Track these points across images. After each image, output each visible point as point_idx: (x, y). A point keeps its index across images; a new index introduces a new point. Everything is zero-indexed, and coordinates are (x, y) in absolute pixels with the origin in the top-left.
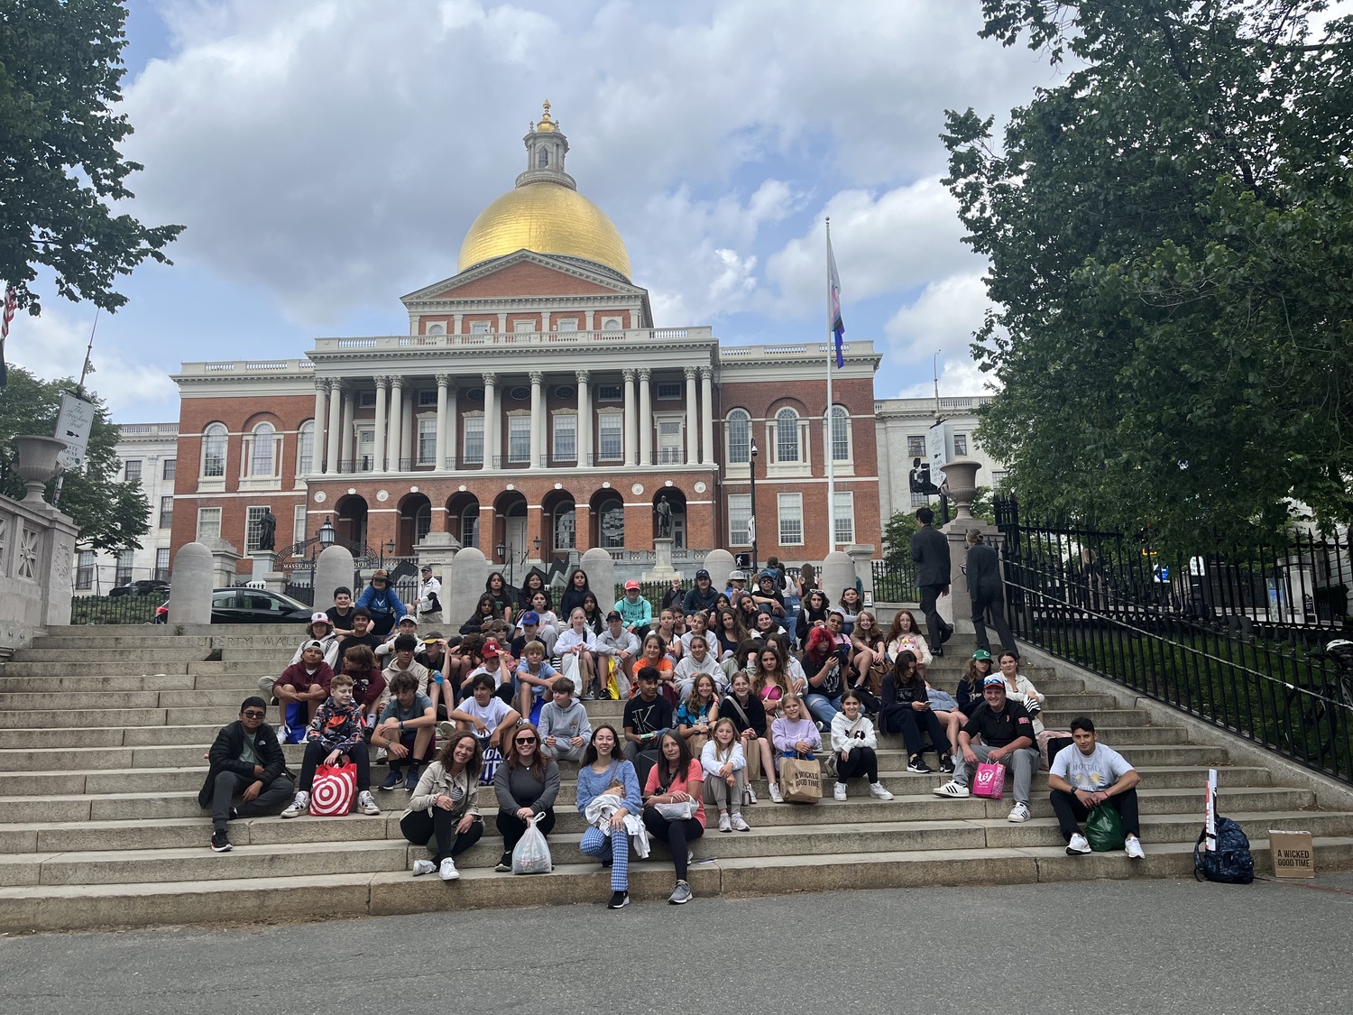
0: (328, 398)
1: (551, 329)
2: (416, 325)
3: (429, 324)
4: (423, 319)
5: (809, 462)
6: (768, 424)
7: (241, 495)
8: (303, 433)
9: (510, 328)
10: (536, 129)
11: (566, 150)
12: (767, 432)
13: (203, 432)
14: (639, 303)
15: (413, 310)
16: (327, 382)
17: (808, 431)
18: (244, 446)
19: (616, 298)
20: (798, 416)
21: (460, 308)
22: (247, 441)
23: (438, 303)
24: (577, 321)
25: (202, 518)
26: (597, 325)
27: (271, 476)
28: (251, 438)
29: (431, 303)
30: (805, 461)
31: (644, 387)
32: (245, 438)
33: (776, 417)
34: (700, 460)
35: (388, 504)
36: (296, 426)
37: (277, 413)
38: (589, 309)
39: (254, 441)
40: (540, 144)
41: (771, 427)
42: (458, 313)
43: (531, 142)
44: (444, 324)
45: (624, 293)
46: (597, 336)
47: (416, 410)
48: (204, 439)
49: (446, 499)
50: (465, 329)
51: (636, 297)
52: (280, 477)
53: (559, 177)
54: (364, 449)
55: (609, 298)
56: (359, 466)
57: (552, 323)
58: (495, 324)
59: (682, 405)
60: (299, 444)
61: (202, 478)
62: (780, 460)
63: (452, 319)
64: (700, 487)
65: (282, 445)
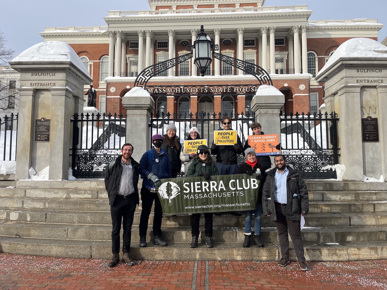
0: (115, 42)
4: (157, 8)
6: (326, 59)
8: (102, 62)
15: (153, 3)
16: (115, 34)
21: (176, 2)
31: (272, 36)
33: (330, 55)
34: (301, 73)
36: (98, 58)
37: (90, 52)
42: (174, 5)
59: (285, 48)
60: (100, 67)
63: (171, 8)
64: (302, 87)
65: (92, 67)
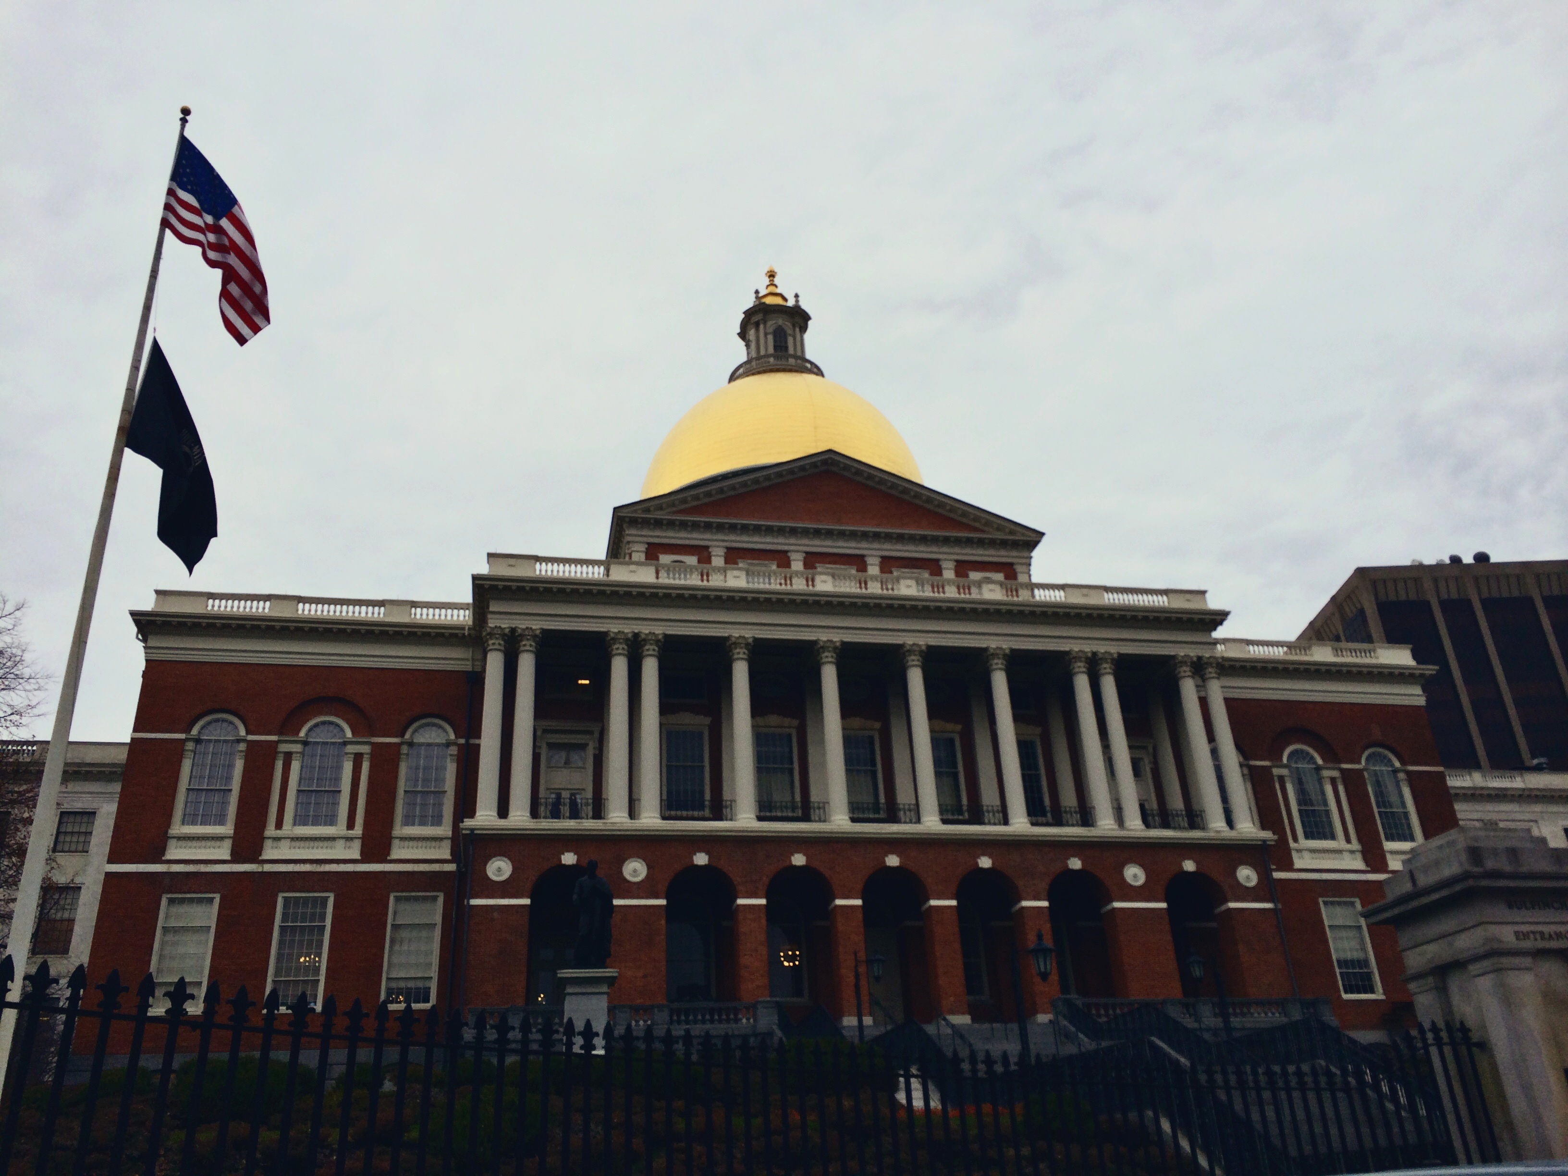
0: (513, 671)
3: (665, 559)
4: (654, 549)
5: (1355, 845)
6: (1276, 771)
7: (268, 868)
8: (411, 744)
12: (1277, 786)
13: (188, 730)
16: (513, 638)
17: (1341, 788)
18: (279, 765)
19: (992, 542)
20: (1320, 762)
21: (720, 536)
22: (288, 752)
23: (683, 525)
24: (926, 571)
25: (167, 917)
26: (963, 579)
27: (339, 829)
28: (296, 747)
29: (672, 523)
30: (1348, 841)
31: (1109, 685)
32: (284, 748)
33: (1285, 760)
34: (1230, 823)
35: (644, 889)
36: (397, 727)
37: (359, 702)
38: (947, 557)
39: (304, 754)
40: (774, 320)
41: (1281, 779)
42: (718, 544)
48: (190, 746)
49: (766, 880)
51: (1025, 543)
52: (358, 830)
57: (886, 574)
58: (786, 564)
60: (404, 766)
61: (177, 828)
62: (1307, 837)
63: (706, 554)
64: (1247, 875)
65: (366, 766)
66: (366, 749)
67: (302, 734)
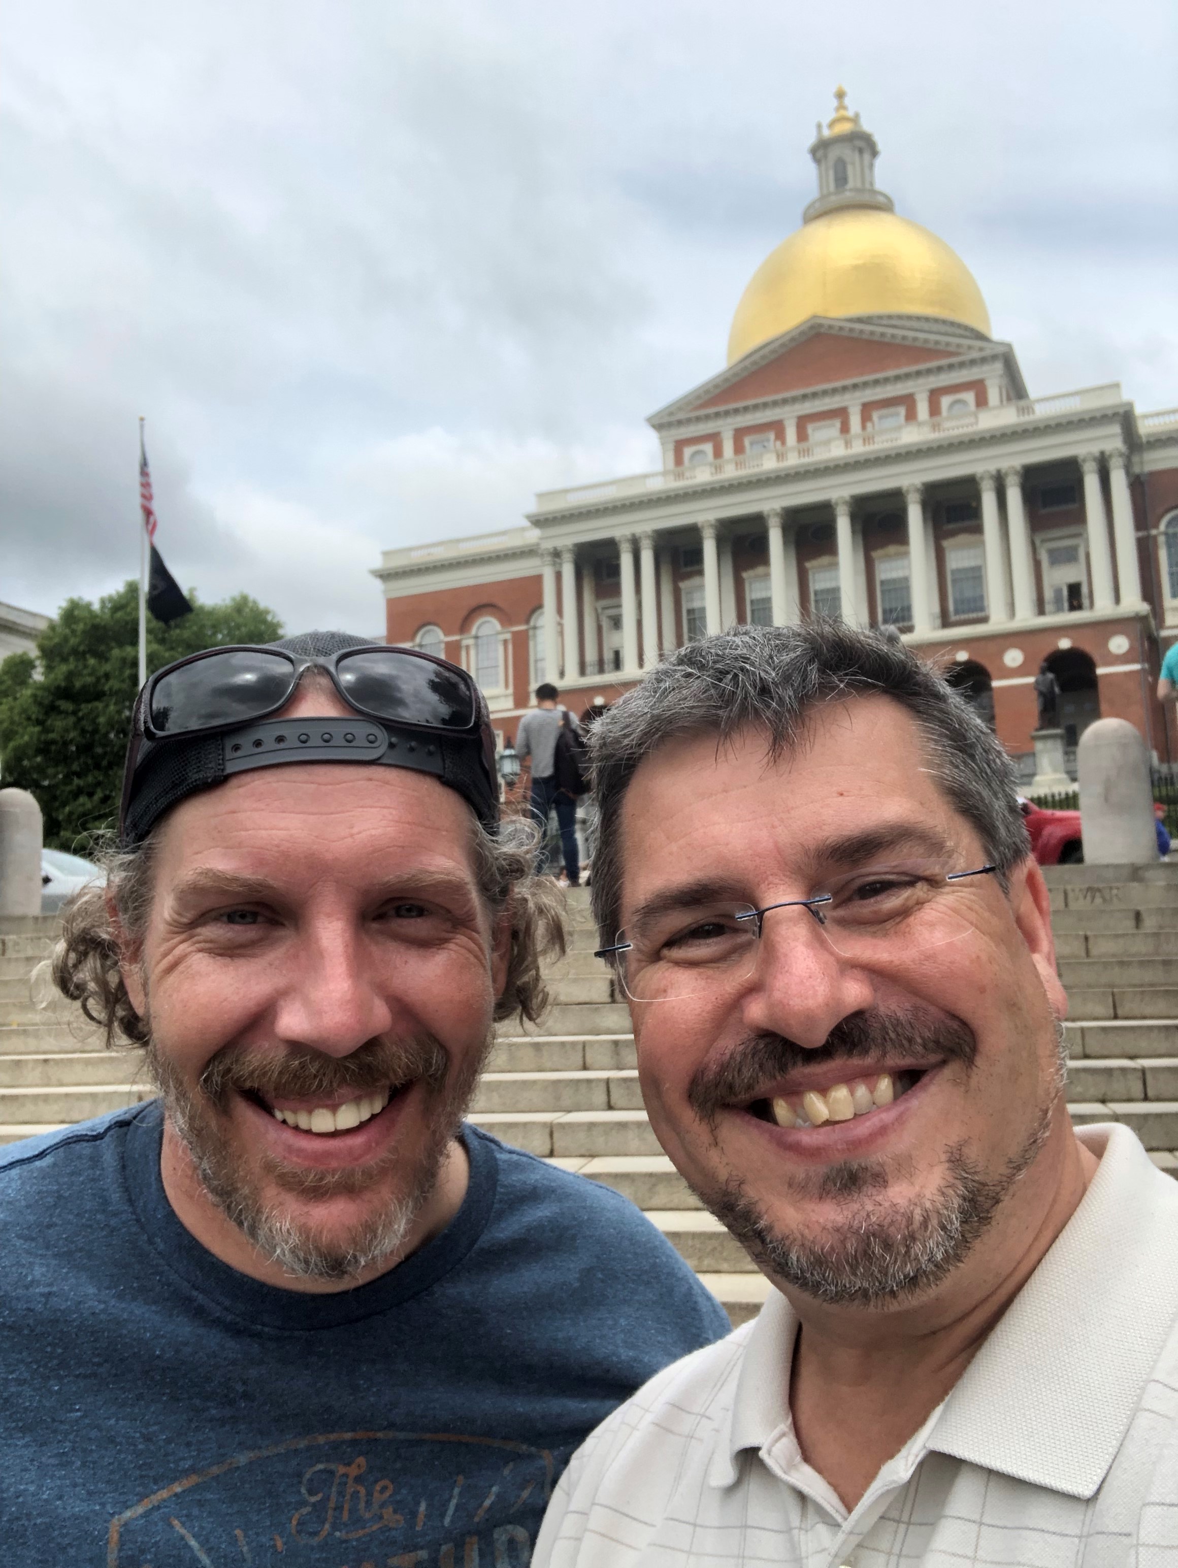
0: (559, 576)
1: (864, 427)
2: (671, 456)
3: (688, 451)
4: (679, 446)
8: (534, 628)
9: (802, 436)
10: (827, 133)
11: (874, 153)
13: (413, 640)
14: (998, 366)
15: (665, 433)
16: (556, 554)
18: (463, 654)
19: (962, 365)
21: (730, 421)
22: (468, 647)
23: (698, 419)
24: (902, 411)
26: (934, 410)
27: (501, 690)
28: (470, 642)
29: (689, 421)
31: (1014, 497)
32: (465, 643)
36: (524, 618)
37: (500, 604)
38: (920, 389)
39: (477, 645)
40: (835, 153)
42: (726, 428)
43: (820, 154)
44: (708, 448)
45: (975, 355)
46: (935, 427)
47: (678, 576)
50: (739, 449)
51: (994, 358)
52: (511, 690)
53: (866, 198)
54: (612, 640)
55: (951, 367)
56: (608, 666)
57: (866, 418)
58: (781, 436)
59: (1080, 517)
60: (531, 643)
63: (719, 439)
64: (1119, 644)
65: (510, 647)
66: (508, 636)
67: (473, 631)
